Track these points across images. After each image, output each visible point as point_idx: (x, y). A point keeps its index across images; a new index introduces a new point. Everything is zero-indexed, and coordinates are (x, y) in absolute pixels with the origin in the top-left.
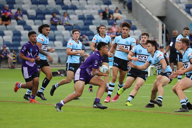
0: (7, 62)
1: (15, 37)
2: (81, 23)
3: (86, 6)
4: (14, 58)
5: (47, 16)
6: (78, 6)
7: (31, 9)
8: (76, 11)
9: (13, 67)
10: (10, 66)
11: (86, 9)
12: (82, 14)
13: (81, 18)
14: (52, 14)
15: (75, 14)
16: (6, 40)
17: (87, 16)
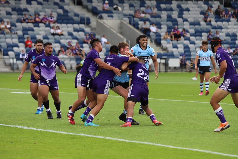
0: (185, 68)
1: (186, 49)
2: (229, 39)
3: (229, 27)
4: (192, 64)
5: (203, 34)
6: (223, 27)
7: (190, 28)
8: (223, 30)
9: (190, 71)
10: (188, 70)
11: (228, 28)
12: (227, 32)
13: (228, 35)
14: (206, 32)
15: (222, 32)
16: (180, 52)
17: (232, 34)
